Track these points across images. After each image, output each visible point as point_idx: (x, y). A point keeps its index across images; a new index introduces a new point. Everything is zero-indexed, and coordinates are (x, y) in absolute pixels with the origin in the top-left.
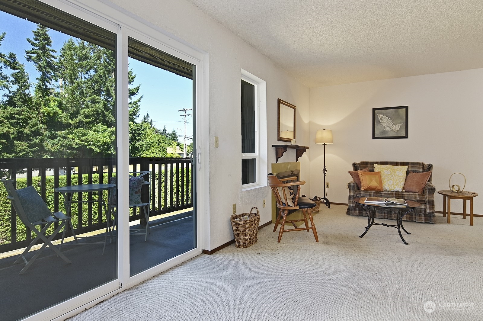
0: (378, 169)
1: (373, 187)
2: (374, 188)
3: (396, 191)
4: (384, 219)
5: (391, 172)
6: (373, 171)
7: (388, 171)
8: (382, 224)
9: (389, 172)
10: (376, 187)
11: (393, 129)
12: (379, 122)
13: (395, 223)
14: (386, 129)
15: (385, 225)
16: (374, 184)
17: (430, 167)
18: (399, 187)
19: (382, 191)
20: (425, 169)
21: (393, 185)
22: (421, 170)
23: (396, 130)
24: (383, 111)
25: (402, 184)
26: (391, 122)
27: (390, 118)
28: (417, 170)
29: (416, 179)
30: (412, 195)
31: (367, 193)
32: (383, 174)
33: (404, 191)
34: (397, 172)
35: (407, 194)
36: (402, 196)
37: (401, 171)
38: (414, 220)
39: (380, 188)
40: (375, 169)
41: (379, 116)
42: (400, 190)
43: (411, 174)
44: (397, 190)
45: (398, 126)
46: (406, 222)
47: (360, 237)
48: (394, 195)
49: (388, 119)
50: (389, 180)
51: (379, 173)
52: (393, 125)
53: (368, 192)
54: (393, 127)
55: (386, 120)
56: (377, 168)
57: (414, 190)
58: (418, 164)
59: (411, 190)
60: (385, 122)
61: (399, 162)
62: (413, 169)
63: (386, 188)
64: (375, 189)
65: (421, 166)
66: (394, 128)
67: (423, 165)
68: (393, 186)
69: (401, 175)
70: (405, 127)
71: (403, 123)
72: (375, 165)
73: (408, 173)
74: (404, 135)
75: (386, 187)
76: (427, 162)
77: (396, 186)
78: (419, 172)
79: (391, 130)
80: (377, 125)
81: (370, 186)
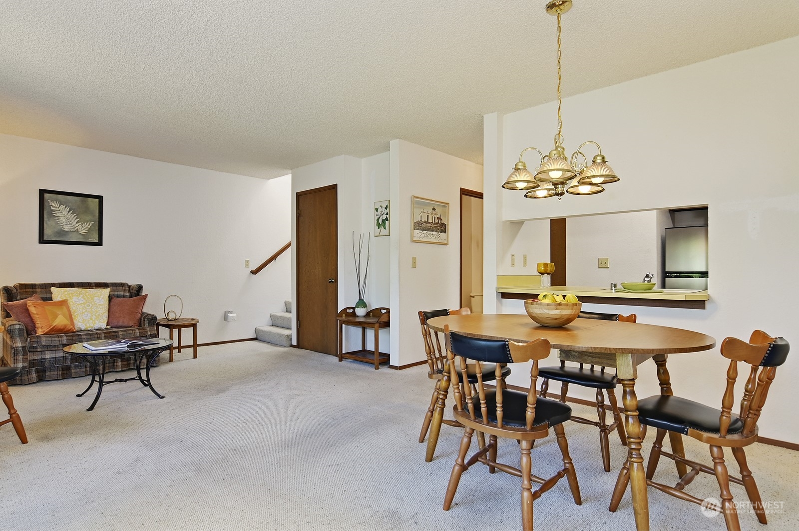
0: (60, 296)
1: (59, 327)
2: (62, 328)
3: (97, 328)
4: (86, 375)
5: (85, 299)
6: (51, 299)
7: (80, 298)
8: (116, 380)
9: (83, 299)
10: (65, 326)
11: (77, 230)
12: (51, 215)
13: (134, 374)
14: (66, 228)
15: (121, 380)
16: (60, 321)
17: (140, 288)
18: (100, 322)
19: (75, 332)
20: (133, 291)
21: (91, 319)
22: (128, 294)
23: (82, 231)
24: (60, 197)
25: (106, 316)
26: (75, 218)
27: (72, 210)
28: (121, 293)
29: (127, 308)
30: (128, 330)
31: (53, 339)
32: (71, 303)
33: (109, 327)
34: (96, 298)
35: (122, 331)
36: (114, 334)
37: (102, 297)
38: (132, 367)
39: (72, 327)
40: (53, 296)
41: (53, 203)
42: (104, 326)
43: (115, 300)
44: (99, 326)
45: (87, 226)
46: (122, 373)
47: (89, 410)
48: (103, 335)
49: (69, 212)
50: (83, 313)
51: (63, 303)
52: (77, 223)
53: (55, 337)
54: (78, 226)
55: (65, 212)
56: (58, 294)
57: (126, 324)
58: (122, 285)
59: (121, 324)
60: (63, 215)
61: (92, 283)
62: (116, 293)
63: (81, 327)
64: (64, 329)
65: (127, 288)
66: (80, 228)
67: (129, 287)
68: (91, 321)
69: (102, 303)
70: (97, 228)
71: (95, 222)
72: (53, 289)
73: (110, 298)
74: (96, 240)
75: (79, 324)
76: (133, 282)
77: (96, 321)
78: (124, 296)
79: (74, 230)
80: (49, 220)
81: (54, 325)
